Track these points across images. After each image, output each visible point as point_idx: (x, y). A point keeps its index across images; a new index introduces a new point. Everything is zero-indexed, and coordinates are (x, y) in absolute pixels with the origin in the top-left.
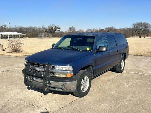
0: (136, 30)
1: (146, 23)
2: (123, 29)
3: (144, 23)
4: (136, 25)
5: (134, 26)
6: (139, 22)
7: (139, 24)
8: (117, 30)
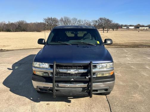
0: (48, 25)
1: (55, 18)
2: (34, 23)
3: (54, 18)
4: (47, 20)
5: (45, 21)
6: (49, 17)
7: (49, 19)
8: (28, 24)
